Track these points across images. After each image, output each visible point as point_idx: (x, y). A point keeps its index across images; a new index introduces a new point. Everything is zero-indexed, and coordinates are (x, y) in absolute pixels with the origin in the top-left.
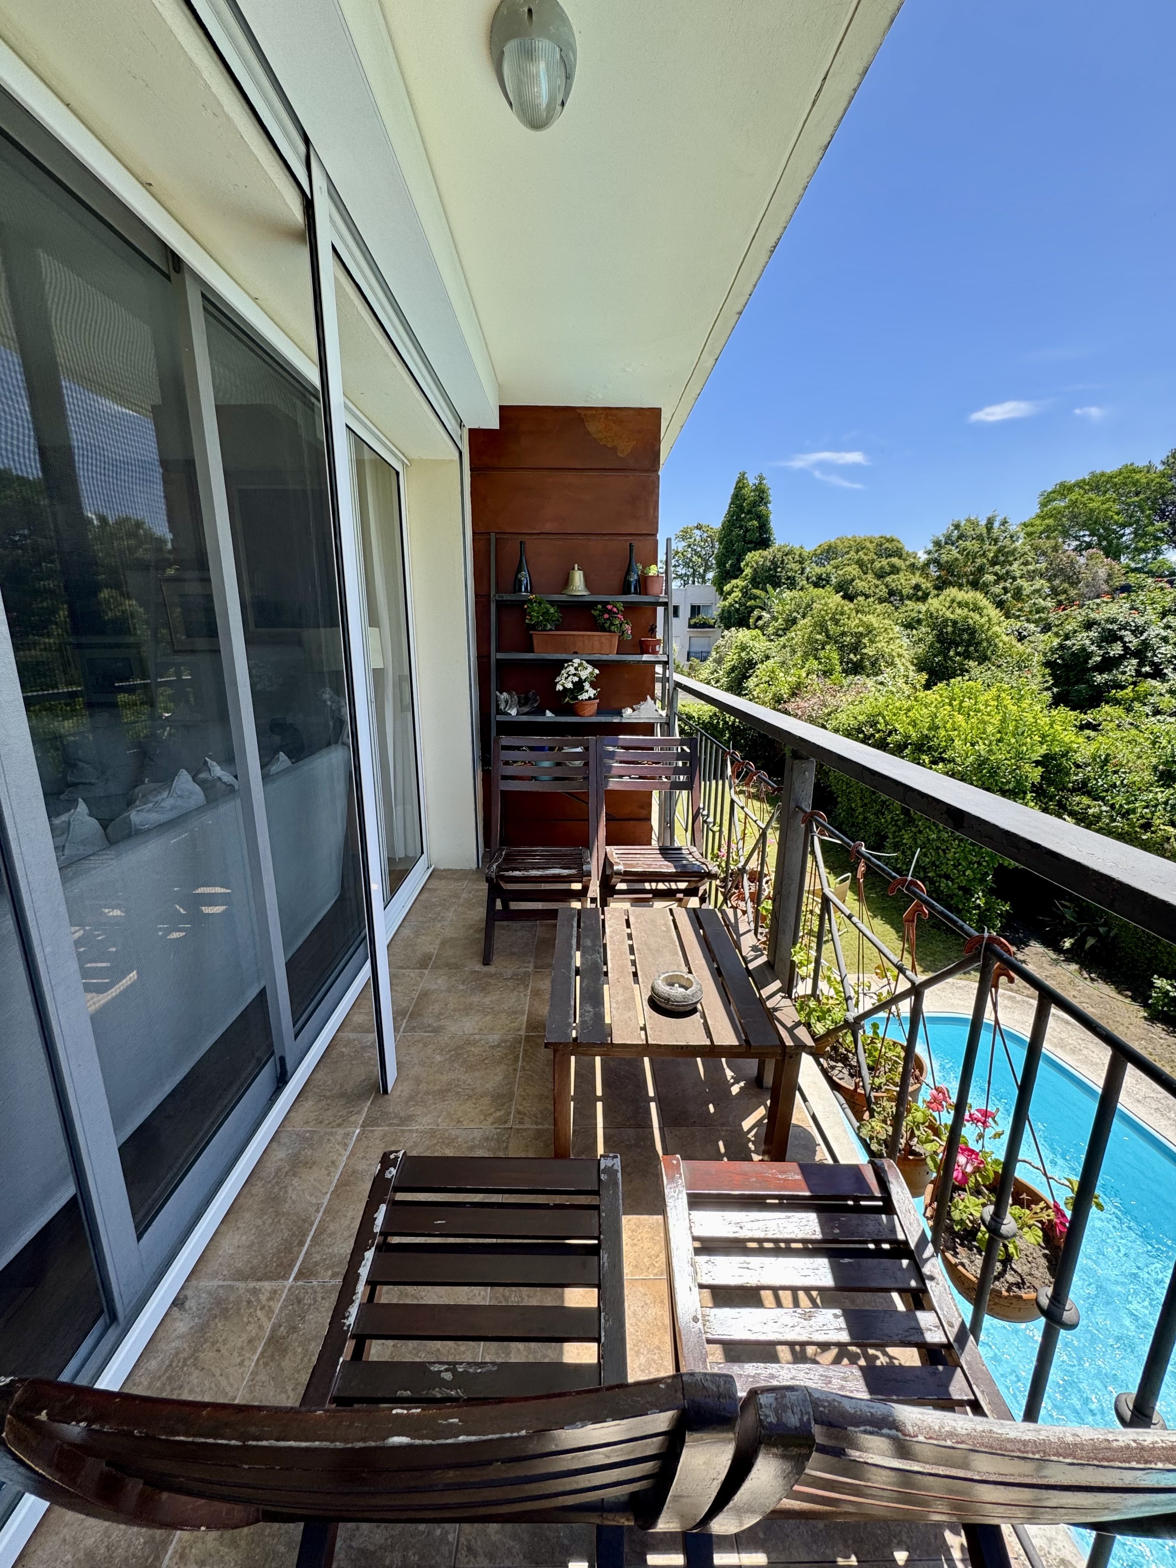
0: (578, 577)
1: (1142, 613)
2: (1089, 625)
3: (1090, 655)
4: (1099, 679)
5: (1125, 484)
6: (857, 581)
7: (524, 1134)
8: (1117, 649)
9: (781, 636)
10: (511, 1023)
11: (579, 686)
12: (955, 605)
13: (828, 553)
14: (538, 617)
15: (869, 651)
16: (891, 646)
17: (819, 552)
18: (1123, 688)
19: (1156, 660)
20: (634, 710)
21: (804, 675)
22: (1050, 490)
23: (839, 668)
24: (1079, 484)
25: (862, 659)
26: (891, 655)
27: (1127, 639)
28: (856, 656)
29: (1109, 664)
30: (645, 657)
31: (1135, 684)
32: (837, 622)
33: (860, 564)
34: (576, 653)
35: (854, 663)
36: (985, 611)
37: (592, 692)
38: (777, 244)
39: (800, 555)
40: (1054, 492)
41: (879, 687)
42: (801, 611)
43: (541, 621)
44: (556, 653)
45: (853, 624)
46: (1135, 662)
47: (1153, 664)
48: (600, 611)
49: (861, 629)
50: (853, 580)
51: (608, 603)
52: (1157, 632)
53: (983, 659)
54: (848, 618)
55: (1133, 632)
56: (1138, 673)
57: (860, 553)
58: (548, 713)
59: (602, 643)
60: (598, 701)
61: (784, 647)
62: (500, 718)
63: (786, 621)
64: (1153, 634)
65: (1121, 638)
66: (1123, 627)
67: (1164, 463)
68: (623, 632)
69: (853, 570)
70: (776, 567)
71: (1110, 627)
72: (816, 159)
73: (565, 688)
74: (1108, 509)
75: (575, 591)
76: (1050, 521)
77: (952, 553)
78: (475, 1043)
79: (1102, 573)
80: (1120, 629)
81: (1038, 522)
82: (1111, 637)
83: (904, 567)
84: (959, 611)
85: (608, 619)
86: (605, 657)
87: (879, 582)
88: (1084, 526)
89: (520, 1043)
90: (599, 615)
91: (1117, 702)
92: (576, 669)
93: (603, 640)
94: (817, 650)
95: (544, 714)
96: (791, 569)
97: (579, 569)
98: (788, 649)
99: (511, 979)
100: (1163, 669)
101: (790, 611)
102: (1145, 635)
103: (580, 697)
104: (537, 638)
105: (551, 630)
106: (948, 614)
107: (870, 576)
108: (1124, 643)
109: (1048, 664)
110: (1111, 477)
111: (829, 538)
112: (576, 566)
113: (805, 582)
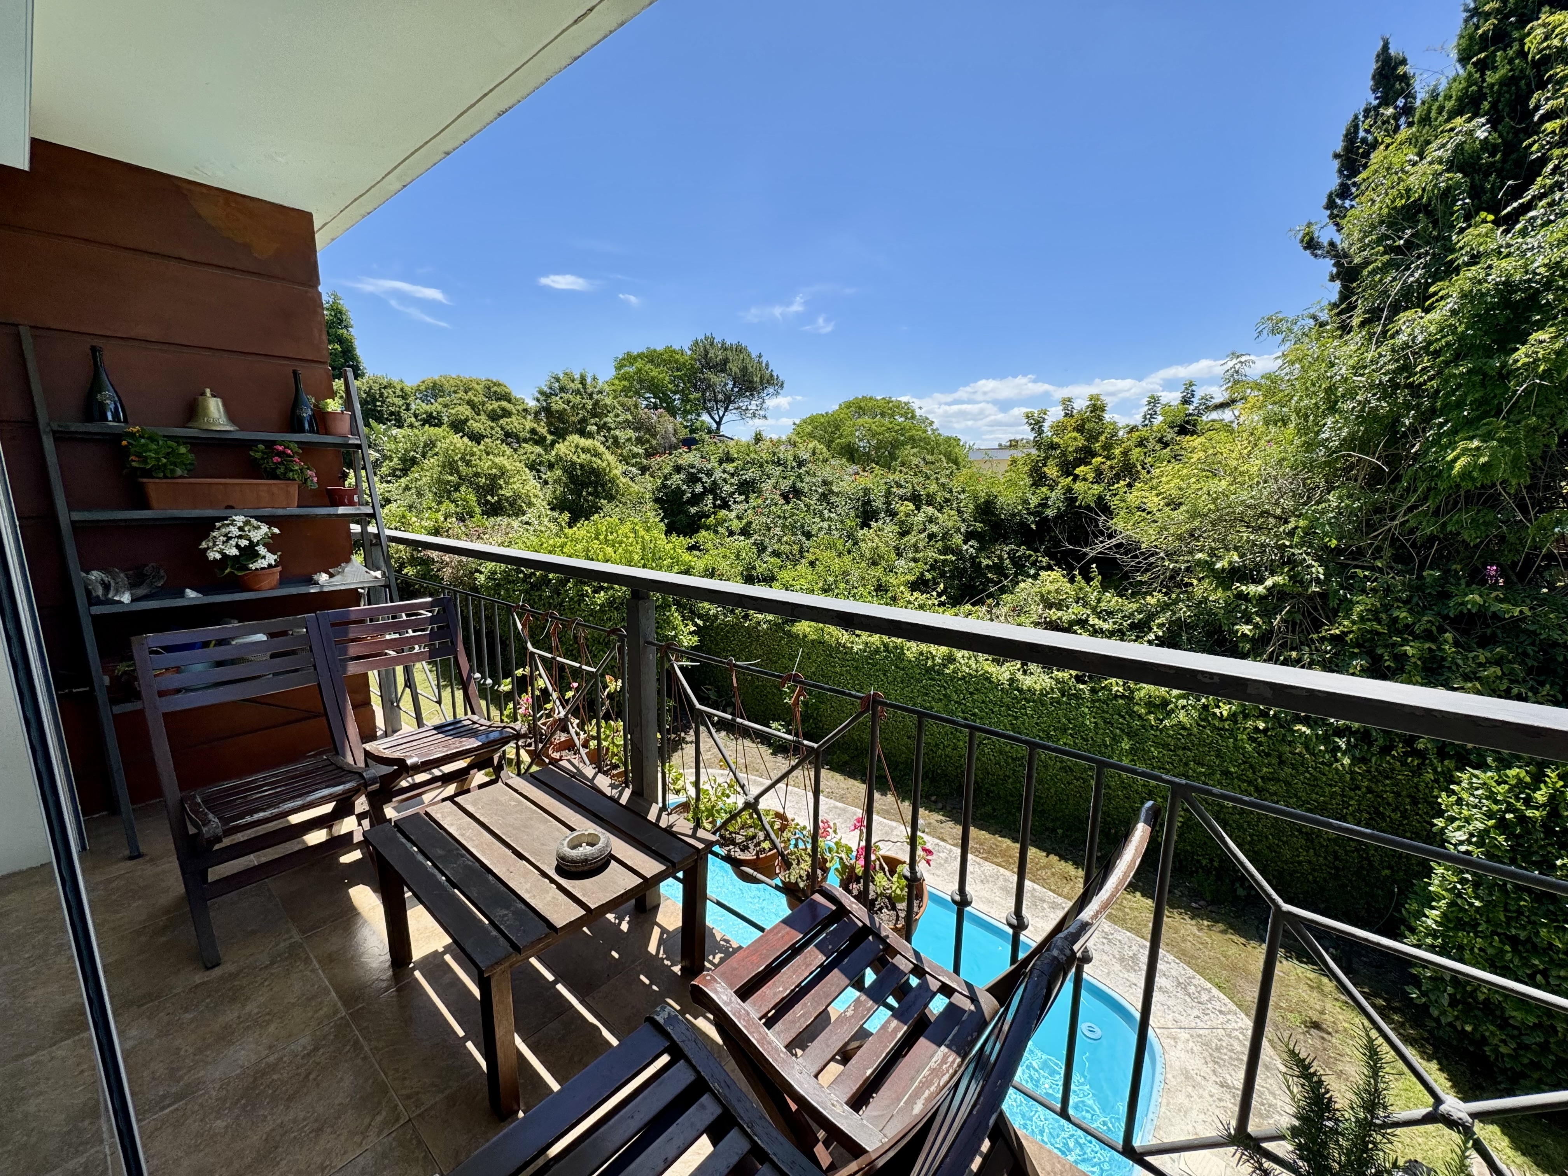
0: (215, 408)
1: (709, 461)
2: (678, 469)
3: (684, 492)
4: (693, 510)
5: (670, 361)
6: (472, 421)
7: (433, 1113)
8: (699, 488)
9: (400, 477)
10: (316, 1012)
11: (250, 552)
12: (579, 450)
13: (435, 391)
14: (158, 460)
15: (507, 492)
16: (526, 487)
17: (423, 388)
18: (708, 517)
19: (722, 495)
20: (331, 576)
21: (442, 519)
22: (621, 357)
23: (478, 510)
24: (641, 356)
25: (500, 500)
26: (527, 496)
27: (704, 480)
28: (493, 497)
29: (696, 499)
30: (341, 510)
31: (714, 513)
32: (468, 463)
33: (471, 404)
34: (232, 507)
35: (492, 504)
36: (604, 456)
37: (271, 558)
38: (507, 110)
39: (402, 390)
40: (624, 359)
41: (527, 527)
42: (420, 450)
43: (165, 465)
44: (195, 508)
45: (485, 465)
46: (711, 497)
47: (721, 498)
48: (263, 453)
49: (494, 471)
50: (467, 420)
51: (274, 442)
52: (720, 475)
53: (611, 498)
54: (480, 459)
55: (706, 475)
56: (715, 506)
57: (470, 393)
58: (190, 594)
59: (273, 494)
60: (279, 568)
61: (407, 488)
62: (96, 610)
63: (403, 460)
64: (717, 476)
65: (700, 479)
66: (700, 471)
67: (690, 349)
68: (306, 480)
69: (465, 411)
70: (375, 400)
71: (692, 471)
72: (564, 63)
73: (225, 556)
74: (664, 379)
75: (214, 424)
76: (626, 383)
77: (557, 404)
78: (274, 1067)
79: (670, 428)
80: (699, 473)
81: (617, 382)
82: (693, 479)
83: (514, 411)
84: (583, 456)
85: (281, 463)
86: (280, 512)
87: (493, 424)
88: (649, 390)
89: (348, 1025)
90: (263, 458)
91: (708, 528)
92: (241, 529)
93: (275, 490)
94: (449, 492)
95: (182, 595)
96: (394, 404)
97: (214, 396)
98: (413, 491)
99: (272, 963)
100: (727, 502)
101: (406, 450)
102: (714, 477)
103: (253, 566)
104: (154, 487)
105: (181, 477)
106: (575, 458)
107: (483, 418)
108: (702, 483)
109: (657, 500)
110: (661, 354)
111: (433, 374)
112: (208, 391)
113: (413, 419)
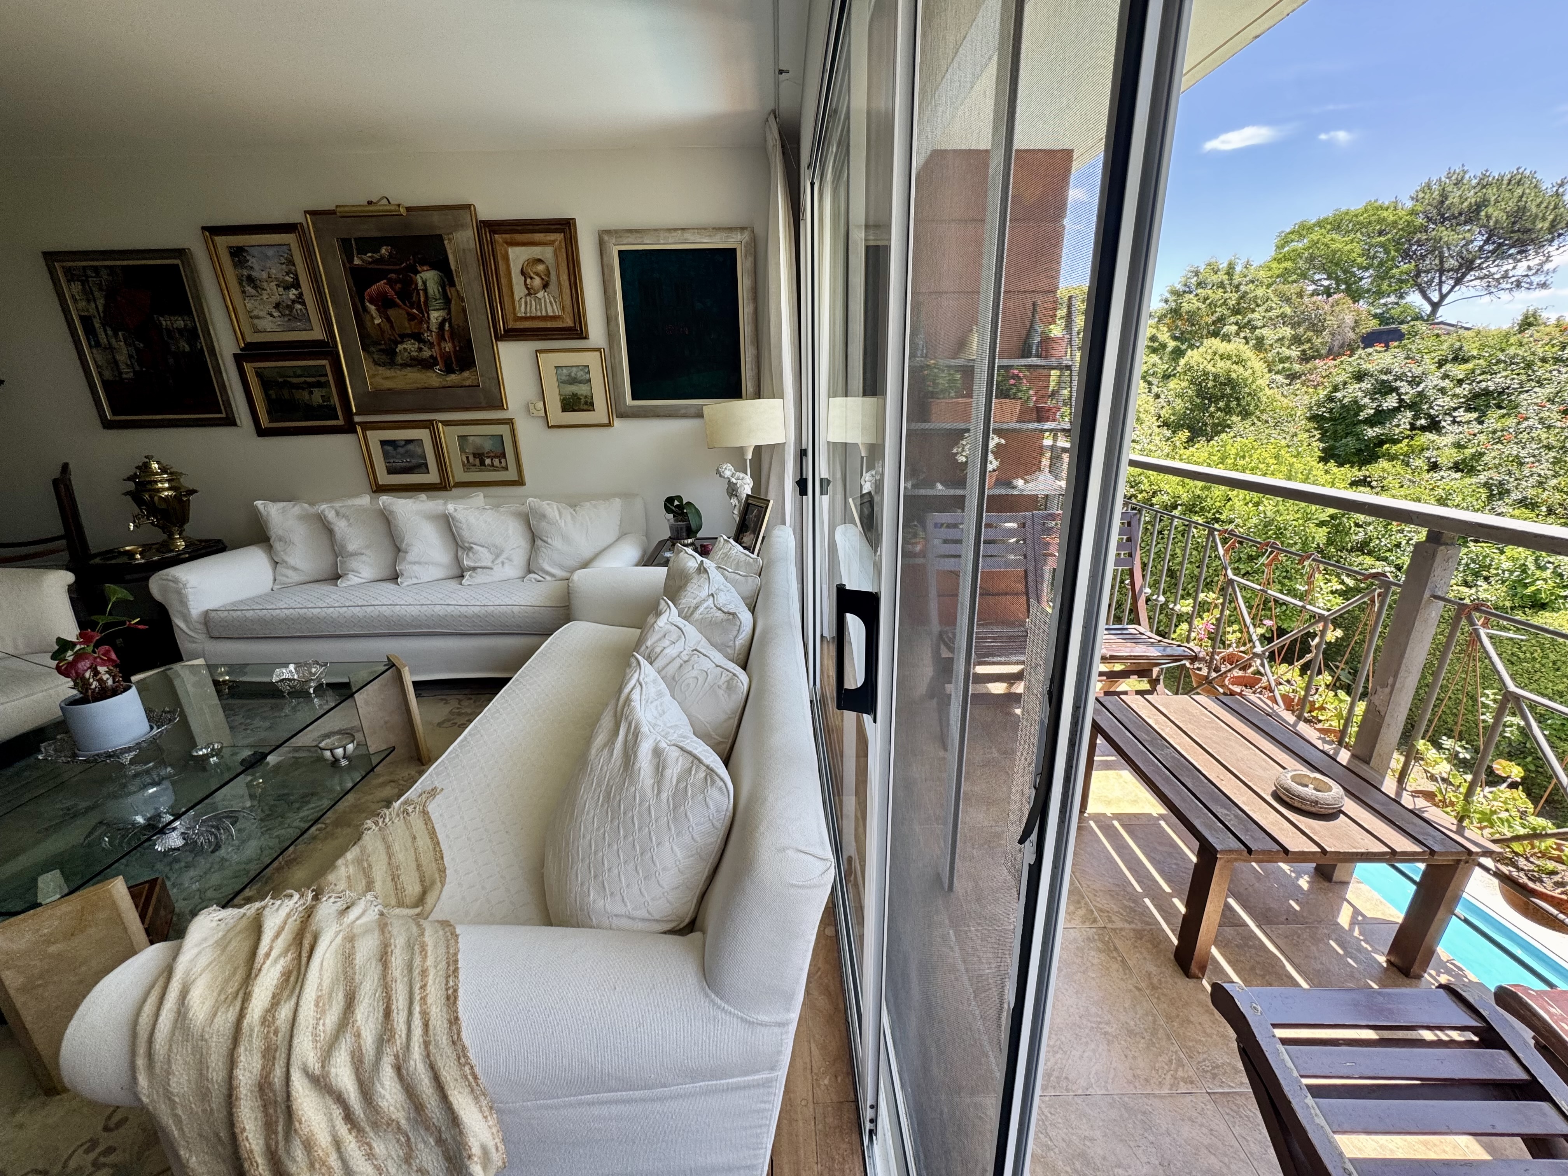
0: (977, 341)
1: (1419, 363)
2: (1360, 377)
3: (1361, 408)
4: (1371, 432)
5: (1370, 223)
8: (1391, 402)
12: (1217, 357)
18: (1397, 442)
19: (1432, 412)
20: (1026, 482)
22: (1288, 230)
24: (1320, 224)
27: (1403, 390)
29: (1380, 417)
30: (1038, 425)
31: (1409, 437)
36: (1249, 363)
37: (995, 464)
40: (1292, 233)
44: (955, 422)
46: (1409, 414)
47: (1428, 416)
48: (1003, 376)
51: (1012, 367)
52: (1435, 383)
53: (1246, 414)
55: (1409, 383)
56: (1413, 427)
59: (1003, 411)
60: (997, 472)
64: (1431, 385)
65: (1396, 390)
66: (1398, 378)
67: (1413, 199)
68: (1028, 399)
71: (1385, 378)
74: (1352, 251)
75: (974, 354)
76: (1288, 264)
77: (1190, 303)
80: (1396, 380)
81: (1275, 265)
82: (1385, 389)
84: (1221, 364)
85: (1014, 385)
88: (1323, 268)
90: (1002, 381)
91: (1392, 458)
93: (1006, 407)
95: (933, 486)
97: (977, 333)
100: (1440, 421)
102: (1422, 385)
104: (934, 405)
105: (952, 398)
106: (1210, 368)
108: (1399, 395)
109: (1313, 418)
110: (1356, 216)
112: (973, 329)
